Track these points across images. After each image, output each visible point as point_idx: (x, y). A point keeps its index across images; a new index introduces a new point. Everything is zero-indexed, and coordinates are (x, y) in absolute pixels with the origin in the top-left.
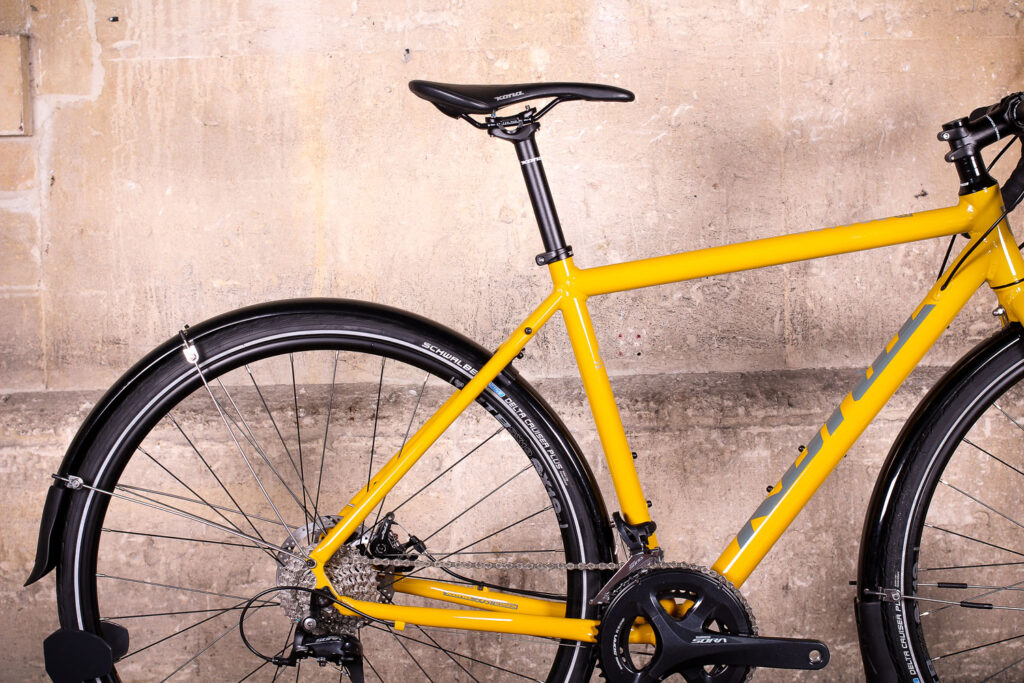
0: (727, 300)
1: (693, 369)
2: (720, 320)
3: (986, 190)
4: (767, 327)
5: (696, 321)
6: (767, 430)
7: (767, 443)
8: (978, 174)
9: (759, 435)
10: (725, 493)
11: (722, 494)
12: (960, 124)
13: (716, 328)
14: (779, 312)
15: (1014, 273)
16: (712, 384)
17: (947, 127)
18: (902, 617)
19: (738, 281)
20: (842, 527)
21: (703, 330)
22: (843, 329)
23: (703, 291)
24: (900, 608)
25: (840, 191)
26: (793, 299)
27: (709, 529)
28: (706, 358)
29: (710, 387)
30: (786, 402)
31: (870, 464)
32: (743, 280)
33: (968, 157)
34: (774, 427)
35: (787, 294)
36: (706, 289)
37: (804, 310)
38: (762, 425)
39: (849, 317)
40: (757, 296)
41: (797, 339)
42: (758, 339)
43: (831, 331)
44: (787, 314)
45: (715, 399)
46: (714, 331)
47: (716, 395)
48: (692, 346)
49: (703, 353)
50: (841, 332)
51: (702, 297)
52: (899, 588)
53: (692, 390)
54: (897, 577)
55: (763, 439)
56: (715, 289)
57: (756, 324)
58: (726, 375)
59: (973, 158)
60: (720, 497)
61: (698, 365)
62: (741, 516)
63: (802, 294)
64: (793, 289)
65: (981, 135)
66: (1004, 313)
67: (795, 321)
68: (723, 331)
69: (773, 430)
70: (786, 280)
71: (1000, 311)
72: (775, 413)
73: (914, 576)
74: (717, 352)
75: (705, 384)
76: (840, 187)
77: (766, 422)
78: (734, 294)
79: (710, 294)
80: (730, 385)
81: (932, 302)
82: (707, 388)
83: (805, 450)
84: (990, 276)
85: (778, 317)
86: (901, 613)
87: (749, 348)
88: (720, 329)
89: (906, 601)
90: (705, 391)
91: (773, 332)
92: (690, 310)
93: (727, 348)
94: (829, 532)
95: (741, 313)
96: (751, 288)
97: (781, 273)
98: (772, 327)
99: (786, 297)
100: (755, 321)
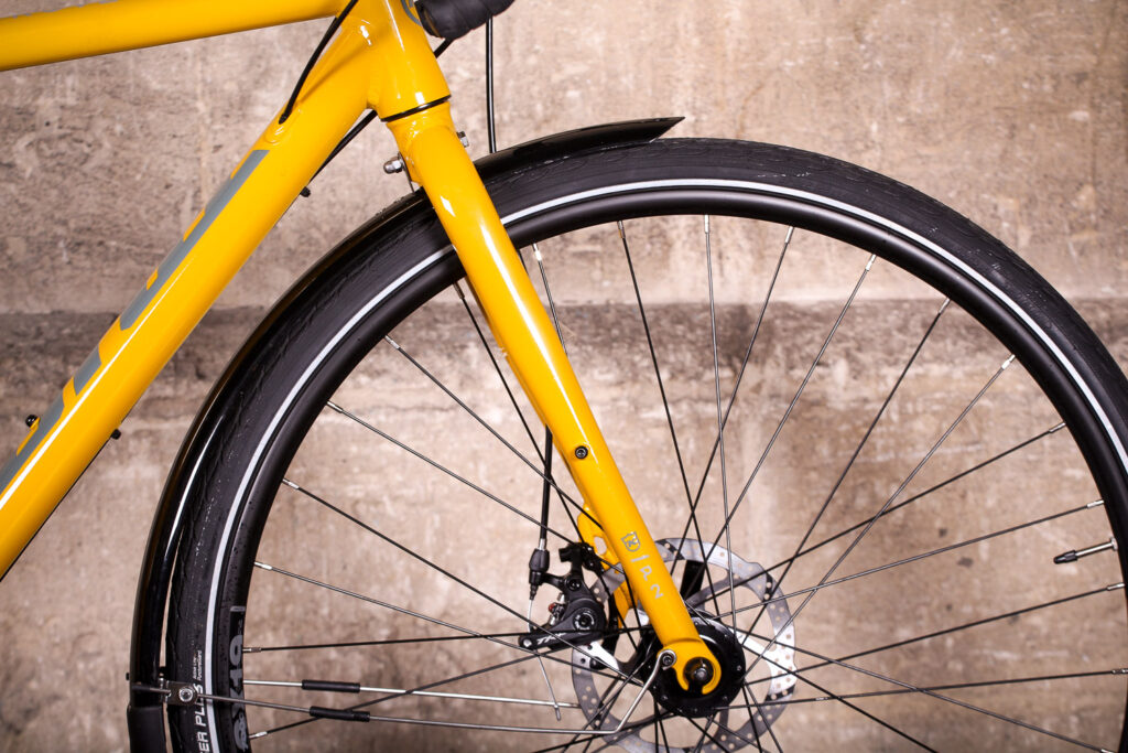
0: (87, 168)
1: (19, 306)
2: (73, 207)
4: (168, 223)
5: (24, 208)
6: (154, 425)
7: (152, 452)
9: (137, 434)
10: (71, 552)
11: (66, 550)
13: (65, 223)
14: (190, 193)
16: (52, 334)
18: (208, 737)
19: (109, 131)
20: (306, 622)
21: (40, 229)
22: (319, 229)
23: (39, 152)
24: (205, 719)
26: (218, 167)
27: (41, 622)
28: (45, 283)
29: (48, 341)
30: (191, 370)
31: (360, 495)
32: (118, 128)
34: (166, 419)
35: (206, 156)
36: (43, 146)
38: (143, 416)
39: (331, 205)
40: (147, 160)
42: (151, 246)
43: (295, 231)
45: (52, 362)
46: (60, 230)
47: (54, 356)
48: (19, 260)
49: (40, 275)
50: (315, 234)
51: (36, 162)
52: (202, 683)
53: (11, 346)
54: (197, 660)
55: (146, 443)
56: (63, 146)
57: (145, 217)
58: (83, 317)
60: (62, 558)
61: (30, 299)
62: (103, 598)
64: (217, 148)
66: (404, 168)
68: (80, 231)
69: (166, 426)
70: (203, 131)
71: (397, 165)
72: (169, 391)
73: (234, 660)
74: (67, 271)
75: (39, 333)
77: (151, 409)
78: (102, 156)
79: (52, 157)
80: (86, 338)
81: (264, 146)
82: (41, 342)
83: (36, 423)
84: (374, 100)
85: (188, 203)
86: (206, 729)
87: (131, 264)
88: (72, 225)
89: (218, 707)
90: (34, 348)
91: (179, 234)
92: (12, 188)
93: (87, 264)
94: (282, 632)
95: (113, 194)
96: (135, 146)
97: (193, 116)
98: (177, 222)
99: (204, 165)
100: (142, 210)
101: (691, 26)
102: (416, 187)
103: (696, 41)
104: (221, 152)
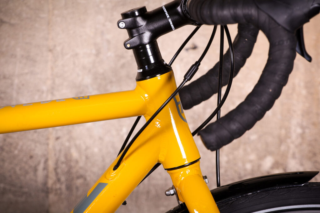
3: (159, 77)
4: (30, 176)
8: (152, 61)
12: (137, 13)
14: (43, 161)
15: (184, 156)
17: (125, 16)
25: (108, 42)
26: (58, 148)
33: (144, 46)
35: (51, 142)
37: (68, 160)
40: (21, 143)
41: (60, 189)
42: (21, 187)
44: (51, 164)
57: (19, 172)
59: (148, 46)
63: (67, 144)
64: (57, 138)
65: (157, 25)
66: (176, 193)
67: (59, 171)
71: (172, 192)
76: (109, 37)
81: (104, 181)
84: (162, 159)
85: (42, 166)
91: (36, 181)
98: (35, 175)
99: (51, 146)
100: (17, 169)
101: (302, 84)
102: (181, 203)
103: (304, 92)
104: (59, 141)
